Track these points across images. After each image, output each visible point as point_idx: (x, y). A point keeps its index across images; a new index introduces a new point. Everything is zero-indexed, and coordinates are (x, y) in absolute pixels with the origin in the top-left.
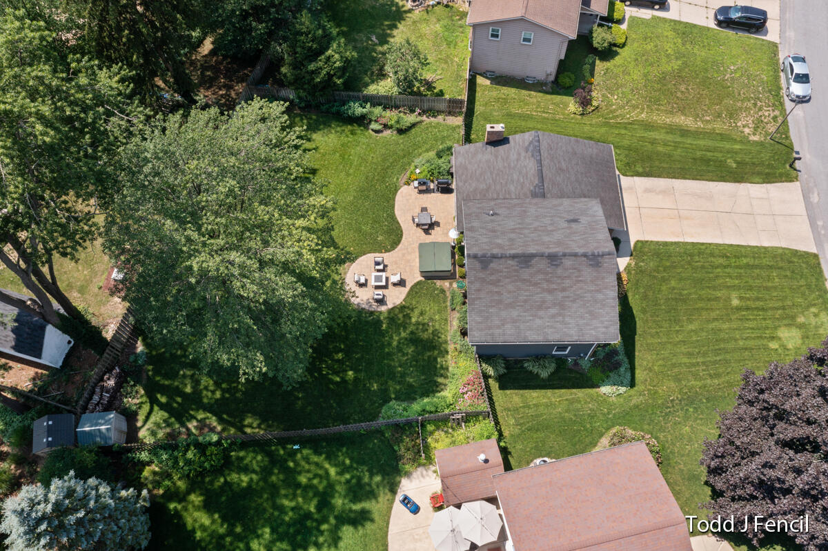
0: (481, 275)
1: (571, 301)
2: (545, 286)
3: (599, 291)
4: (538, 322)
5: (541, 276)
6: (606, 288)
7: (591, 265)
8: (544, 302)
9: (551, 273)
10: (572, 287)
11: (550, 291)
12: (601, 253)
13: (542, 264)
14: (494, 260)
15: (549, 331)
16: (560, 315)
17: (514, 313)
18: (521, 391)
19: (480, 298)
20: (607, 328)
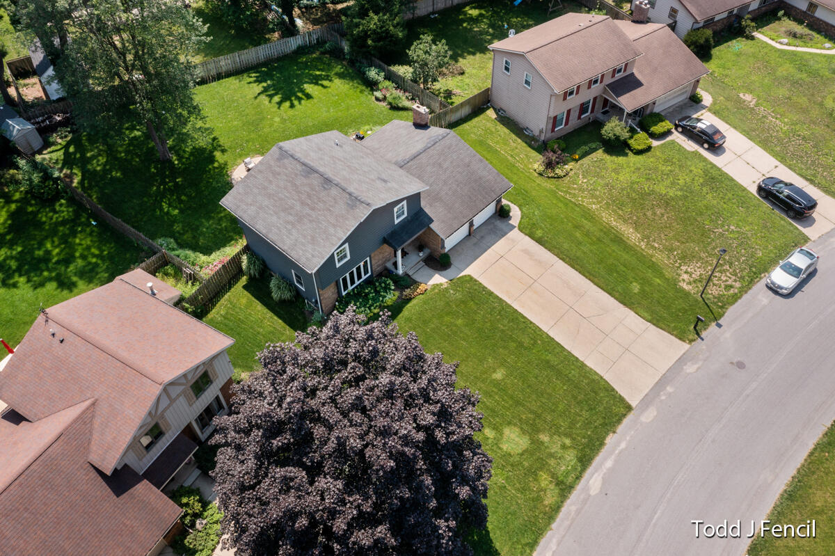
0: (272, 163)
1: (310, 220)
2: (304, 197)
3: (334, 226)
4: (275, 219)
5: (307, 189)
6: (341, 227)
7: (347, 203)
8: (291, 208)
9: (316, 191)
10: (320, 211)
11: (303, 203)
12: (362, 200)
13: (315, 181)
14: (291, 158)
15: (275, 230)
16: (293, 224)
17: (266, 203)
18: (253, 299)
19: (256, 177)
20: (313, 256)
